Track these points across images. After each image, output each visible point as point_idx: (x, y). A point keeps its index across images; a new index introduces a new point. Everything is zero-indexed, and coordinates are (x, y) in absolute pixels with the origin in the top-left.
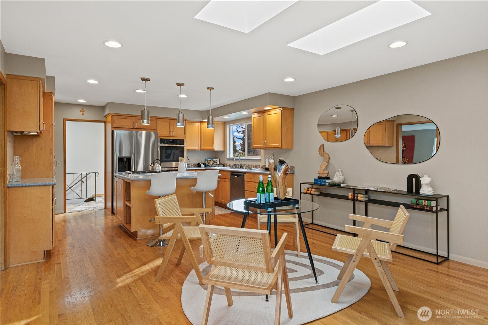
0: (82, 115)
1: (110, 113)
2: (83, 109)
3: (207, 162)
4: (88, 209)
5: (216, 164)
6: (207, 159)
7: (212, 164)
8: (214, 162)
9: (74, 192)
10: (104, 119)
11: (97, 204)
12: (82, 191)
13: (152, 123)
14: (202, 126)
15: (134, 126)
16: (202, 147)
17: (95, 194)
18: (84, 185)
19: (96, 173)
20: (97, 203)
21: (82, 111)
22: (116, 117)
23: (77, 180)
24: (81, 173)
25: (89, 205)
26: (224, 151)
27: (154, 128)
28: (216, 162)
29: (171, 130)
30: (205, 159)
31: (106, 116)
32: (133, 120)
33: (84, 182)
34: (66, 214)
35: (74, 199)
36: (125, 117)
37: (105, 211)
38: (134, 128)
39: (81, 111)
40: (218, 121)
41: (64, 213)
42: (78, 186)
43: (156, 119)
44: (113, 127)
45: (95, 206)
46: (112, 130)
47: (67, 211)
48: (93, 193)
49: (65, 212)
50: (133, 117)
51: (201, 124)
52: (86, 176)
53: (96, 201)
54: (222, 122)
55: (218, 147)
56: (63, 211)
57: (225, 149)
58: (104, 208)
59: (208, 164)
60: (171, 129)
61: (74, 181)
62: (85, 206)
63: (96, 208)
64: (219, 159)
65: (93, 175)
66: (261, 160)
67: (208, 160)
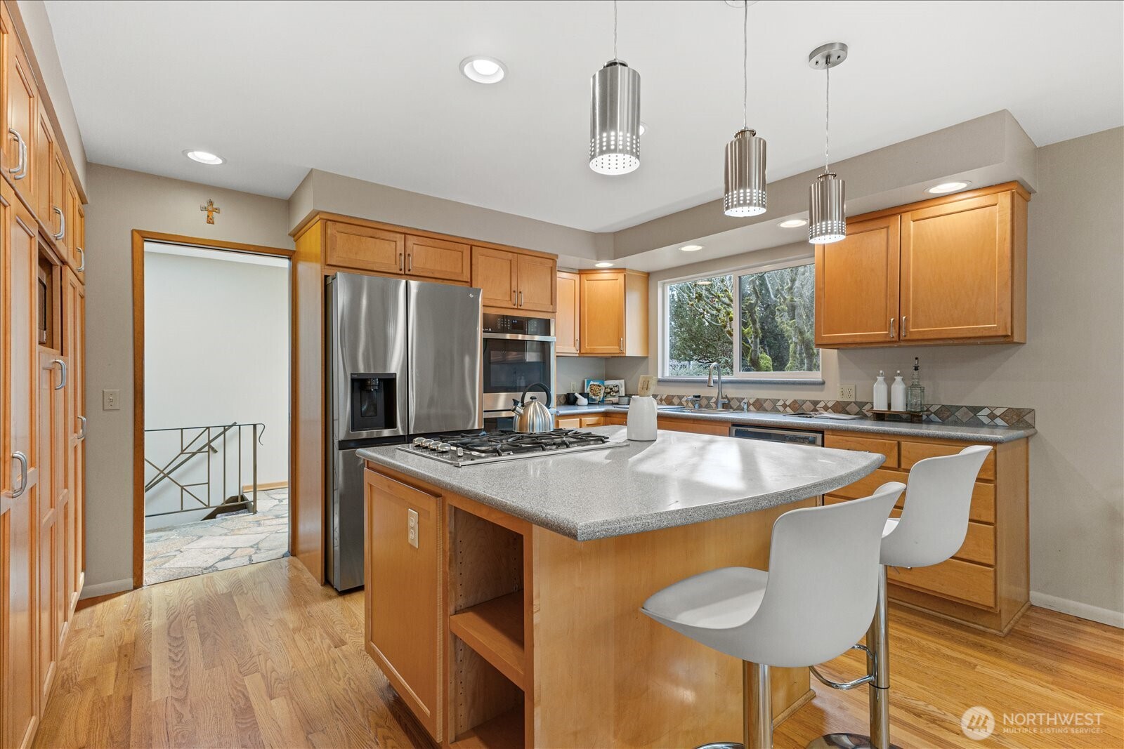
0: (209, 222)
1: (318, 213)
2: (211, 203)
3: (589, 389)
4: (227, 558)
5: (617, 394)
6: (588, 382)
7: (605, 397)
8: (609, 391)
9: (182, 488)
10: (291, 246)
11: (260, 529)
12: (208, 483)
13: (460, 260)
14: (586, 284)
15: (403, 268)
16: (587, 348)
17: (252, 484)
18: (217, 459)
19: (255, 426)
20: (259, 523)
21: (210, 209)
22: (340, 227)
23: (193, 449)
24: (208, 428)
25: (232, 532)
26: (644, 358)
27: (466, 277)
28: (616, 389)
29: (514, 288)
30: (584, 382)
31: (296, 235)
32: (398, 243)
33: (216, 451)
34: (143, 592)
35: (182, 511)
36: (370, 232)
37: (293, 566)
38: (402, 272)
39: (206, 209)
40: (633, 271)
41: (135, 588)
42: (198, 463)
43: (471, 246)
44: (329, 262)
45: (254, 539)
46: (326, 277)
47: (147, 579)
48: (247, 481)
49: (138, 584)
50: (398, 235)
51: (584, 276)
52: (224, 432)
53: (255, 512)
54: (643, 273)
55: (633, 348)
56: (130, 581)
57: (648, 353)
58: (285, 549)
59: (594, 395)
60: (514, 283)
61: (182, 453)
62: (218, 541)
63: (257, 547)
64: (622, 382)
65: (247, 432)
66: (823, 383)
67: (592, 383)
